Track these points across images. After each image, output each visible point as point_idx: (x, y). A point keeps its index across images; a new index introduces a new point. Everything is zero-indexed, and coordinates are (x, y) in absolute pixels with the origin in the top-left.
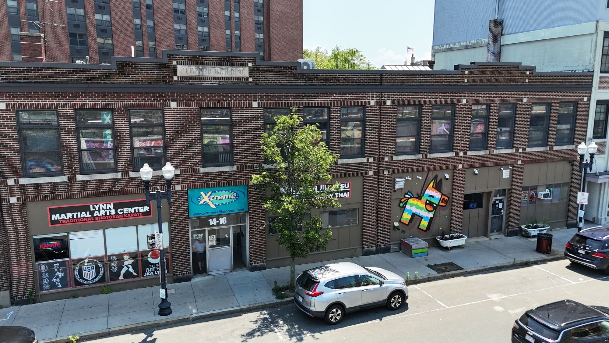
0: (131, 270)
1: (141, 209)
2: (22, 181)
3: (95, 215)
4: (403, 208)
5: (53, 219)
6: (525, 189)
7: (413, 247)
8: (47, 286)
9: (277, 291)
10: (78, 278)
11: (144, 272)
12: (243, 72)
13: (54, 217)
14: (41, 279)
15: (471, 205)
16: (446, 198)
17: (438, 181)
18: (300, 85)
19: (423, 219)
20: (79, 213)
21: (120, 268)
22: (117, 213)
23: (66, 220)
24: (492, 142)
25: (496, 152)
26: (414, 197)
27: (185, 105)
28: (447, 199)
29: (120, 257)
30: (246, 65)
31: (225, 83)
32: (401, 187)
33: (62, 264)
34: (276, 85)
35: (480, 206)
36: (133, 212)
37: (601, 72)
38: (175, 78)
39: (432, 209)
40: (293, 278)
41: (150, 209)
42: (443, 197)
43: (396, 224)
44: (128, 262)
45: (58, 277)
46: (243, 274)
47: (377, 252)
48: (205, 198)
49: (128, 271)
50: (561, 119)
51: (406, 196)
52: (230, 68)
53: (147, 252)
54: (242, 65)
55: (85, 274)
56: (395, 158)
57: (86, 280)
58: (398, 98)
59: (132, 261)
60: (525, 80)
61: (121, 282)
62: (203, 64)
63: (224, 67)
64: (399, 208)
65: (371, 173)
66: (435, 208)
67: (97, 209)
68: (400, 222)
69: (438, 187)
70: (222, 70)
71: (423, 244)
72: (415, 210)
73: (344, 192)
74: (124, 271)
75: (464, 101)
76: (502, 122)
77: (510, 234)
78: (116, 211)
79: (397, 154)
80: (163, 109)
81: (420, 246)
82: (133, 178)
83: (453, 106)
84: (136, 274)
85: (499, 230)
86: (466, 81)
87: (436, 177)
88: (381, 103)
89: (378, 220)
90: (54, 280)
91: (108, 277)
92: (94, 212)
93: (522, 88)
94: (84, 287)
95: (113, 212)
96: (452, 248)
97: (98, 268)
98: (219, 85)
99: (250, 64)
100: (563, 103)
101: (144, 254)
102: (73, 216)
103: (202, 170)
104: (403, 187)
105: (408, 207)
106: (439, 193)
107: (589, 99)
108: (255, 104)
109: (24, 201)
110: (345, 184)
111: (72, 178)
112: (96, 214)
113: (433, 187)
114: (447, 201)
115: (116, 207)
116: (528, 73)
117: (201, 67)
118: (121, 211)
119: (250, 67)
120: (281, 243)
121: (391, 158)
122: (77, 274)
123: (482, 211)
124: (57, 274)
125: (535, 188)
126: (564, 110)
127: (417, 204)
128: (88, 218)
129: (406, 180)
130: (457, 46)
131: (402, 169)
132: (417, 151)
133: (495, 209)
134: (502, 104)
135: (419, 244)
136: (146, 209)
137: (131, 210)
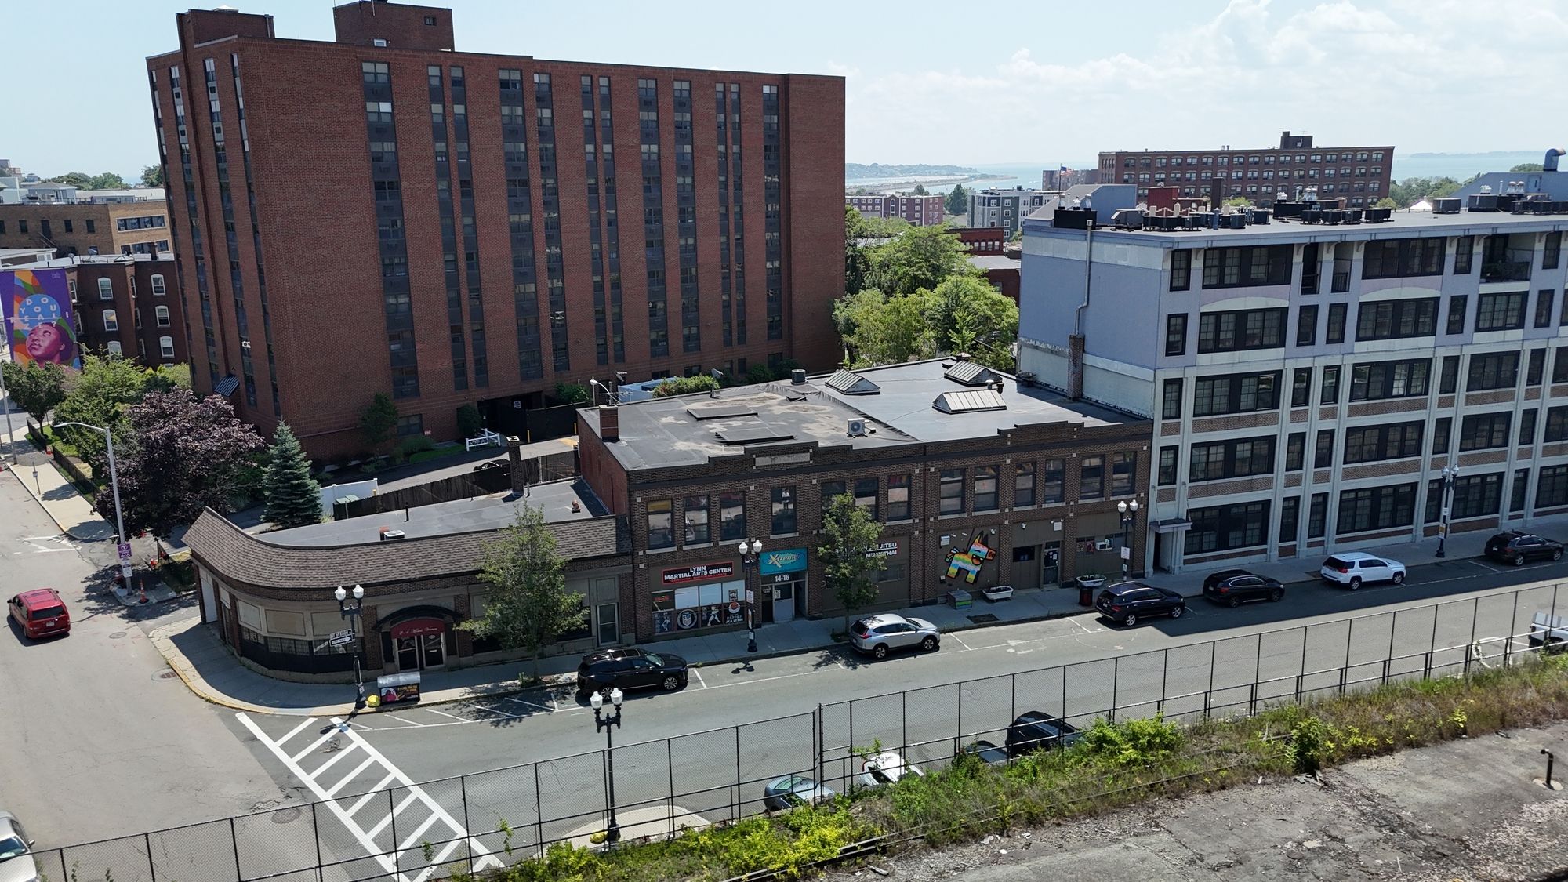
0: (716, 618)
2: (648, 552)
4: (950, 563)
7: (957, 599)
8: (658, 630)
9: (834, 636)
10: (679, 624)
12: (805, 457)
13: (666, 578)
14: (655, 624)
15: (1022, 558)
16: (993, 552)
17: (984, 536)
18: (852, 462)
19: (970, 573)
21: (709, 617)
24: (1039, 497)
25: (1044, 506)
26: (960, 553)
27: (761, 486)
28: (995, 553)
29: (709, 608)
30: (808, 451)
31: (790, 468)
32: (946, 544)
33: (669, 613)
34: (832, 464)
35: (1031, 557)
37: (1164, 418)
38: (754, 468)
39: (979, 563)
40: (847, 627)
42: (990, 551)
43: (943, 578)
44: (715, 611)
45: (666, 623)
46: (802, 623)
47: (925, 604)
48: (773, 559)
49: (714, 619)
50: (1118, 469)
51: (952, 551)
52: (795, 455)
53: (729, 604)
54: (804, 452)
55: (684, 621)
56: (940, 518)
57: (684, 625)
59: (717, 611)
60: (1073, 436)
63: (790, 455)
64: (946, 563)
65: (917, 533)
66: (982, 562)
68: (946, 576)
69: (984, 542)
70: (789, 458)
72: (961, 564)
73: (891, 550)
74: (711, 619)
75: (1008, 462)
76: (1051, 476)
77: (1066, 585)
79: (942, 514)
80: (744, 493)
81: (963, 599)
83: (997, 468)
84: (719, 622)
85: (1055, 581)
86: (1011, 443)
87: (982, 533)
89: (924, 575)
90: (663, 625)
93: (1073, 444)
94: (683, 631)
95: (706, 573)
96: (997, 600)
98: (787, 469)
99: (811, 451)
100: (1117, 453)
101: (726, 606)
103: (772, 537)
104: (949, 544)
105: (954, 562)
106: (985, 548)
109: (647, 566)
110: (893, 543)
111: (680, 549)
113: (979, 542)
114: (995, 555)
115: (708, 570)
116: (1075, 429)
119: (811, 453)
120: (838, 598)
121: (936, 518)
122: (678, 621)
123: (1033, 563)
124: (665, 621)
125: (1092, 539)
126: (1119, 459)
127: (963, 558)
130: (1043, 346)
131: (947, 528)
132: (962, 511)
133: (1048, 561)
134: (1049, 460)
135: (963, 597)
136: (729, 569)
137: (719, 571)
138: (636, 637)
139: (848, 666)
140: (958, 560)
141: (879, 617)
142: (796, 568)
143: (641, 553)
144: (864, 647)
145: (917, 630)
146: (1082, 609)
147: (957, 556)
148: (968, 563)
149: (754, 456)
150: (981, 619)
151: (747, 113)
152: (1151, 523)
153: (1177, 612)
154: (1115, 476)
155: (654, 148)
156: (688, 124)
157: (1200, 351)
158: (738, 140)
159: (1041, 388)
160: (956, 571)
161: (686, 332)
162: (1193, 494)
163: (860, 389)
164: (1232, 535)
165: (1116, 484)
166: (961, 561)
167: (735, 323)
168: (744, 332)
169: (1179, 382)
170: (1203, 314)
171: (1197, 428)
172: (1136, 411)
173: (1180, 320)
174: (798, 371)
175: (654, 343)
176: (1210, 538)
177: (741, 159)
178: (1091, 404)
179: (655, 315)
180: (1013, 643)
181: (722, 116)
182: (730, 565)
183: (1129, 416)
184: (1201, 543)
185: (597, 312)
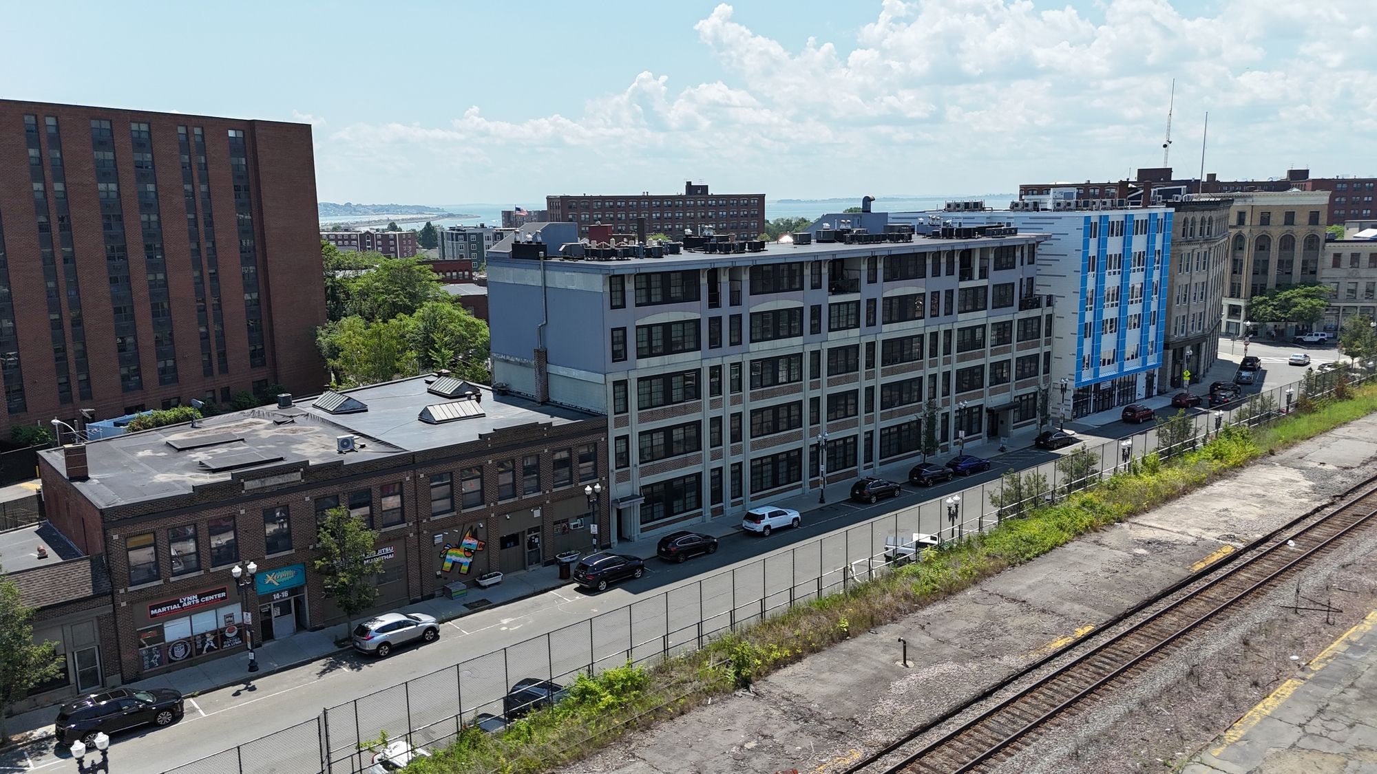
0: (212, 645)
1: (219, 596)
2: (130, 589)
3: (183, 606)
4: (444, 559)
5: (152, 614)
6: (556, 523)
7: (453, 591)
8: (147, 667)
9: (338, 643)
11: (223, 645)
12: (297, 477)
13: (153, 612)
14: (142, 662)
15: (508, 545)
17: (473, 531)
18: (344, 477)
19: (463, 565)
20: (171, 607)
21: (204, 644)
22: (200, 602)
23: (161, 613)
24: (519, 490)
25: (524, 497)
26: (452, 548)
27: (252, 510)
28: (484, 544)
29: (203, 636)
30: (299, 471)
31: (283, 488)
32: (440, 542)
33: (159, 647)
34: (324, 481)
35: (516, 543)
36: (213, 599)
37: (616, 413)
38: (243, 492)
39: (470, 555)
40: (350, 633)
41: (226, 595)
42: (480, 543)
43: (439, 573)
45: (155, 658)
46: (304, 635)
47: (423, 599)
48: (270, 578)
49: (209, 646)
50: (583, 459)
51: (446, 548)
52: (286, 476)
53: (225, 628)
54: (295, 472)
55: (177, 653)
56: (432, 519)
57: (177, 658)
58: (429, 470)
59: (213, 637)
60: (543, 435)
62: (264, 477)
63: (281, 476)
64: (440, 559)
65: (411, 535)
66: (473, 554)
67: (185, 601)
68: (442, 570)
69: (474, 536)
70: (279, 479)
71: (463, 586)
72: (454, 558)
73: (388, 554)
74: (206, 646)
75: (490, 462)
76: (528, 471)
77: (547, 564)
78: (200, 600)
79: (434, 515)
80: (234, 517)
81: (458, 589)
82: (212, 573)
83: (481, 468)
84: (216, 648)
85: (538, 561)
86: (491, 445)
87: (471, 528)
88: (415, 478)
89: (421, 573)
90: (153, 661)
91: (194, 653)
93: (543, 441)
94: (175, 663)
95: (198, 601)
96: (489, 586)
97: (186, 646)
98: (278, 490)
99: (302, 470)
100: (581, 445)
101: (222, 631)
102: (167, 609)
103: (267, 557)
104: (442, 541)
105: (448, 557)
106: (475, 541)
107: (607, 438)
108: (307, 499)
109: (130, 603)
110: (390, 548)
111: (167, 581)
112: (185, 605)
113: (469, 536)
114: (484, 546)
115: (199, 598)
116: (545, 429)
117: (263, 480)
118: (203, 600)
119: (302, 472)
120: (339, 606)
121: (428, 520)
122: (170, 653)
123: (519, 547)
124: (155, 656)
125: (566, 521)
126: (584, 450)
127: (456, 553)
128: (178, 609)
129: (444, 535)
130: (512, 360)
131: (440, 527)
132: (452, 510)
133: (531, 545)
134: (525, 457)
135: (458, 587)
136: (223, 594)
137: (212, 597)
138: (122, 678)
139: (353, 669)
140: (451, 555)
141: (380, 618)
142: (295, 583)
143: (122, 591)
144: (367, 649)
145: (417, 624)
146: (563, 582)
147: (450, 551)
148: (460, 556)
149: (242, 480)
150: (476, 605)
151: (213, 155)
152: (613, 501)
153: (638, 573)
154: (581, 465)
155: (113, 187)
156: (150, 163)
157: (639, 357)
158: (206, 180)
159: (514, 396)
160: (450, 565)
161: (161, 365)
162: (643, 473)
163: (348, 408)
164: (675, 503)
165: (582, 472)
166: (454, 555)
167: (214, 354)
168: (225, 361)
169: (624, 383)
170: (638, 327)
171: (642, 419)
172: (593, 409)
173: (621, 333)
174: (284, 395)
175: (124, 378)
176: (659, 508)
177: (209, 196)
178: (557, 407)
179: (124, 350)
180: (505, 621)
181: (187, 157)
182: (223, 590)
183: (587, 414)
184: (653, 513)
185: (56, 351)
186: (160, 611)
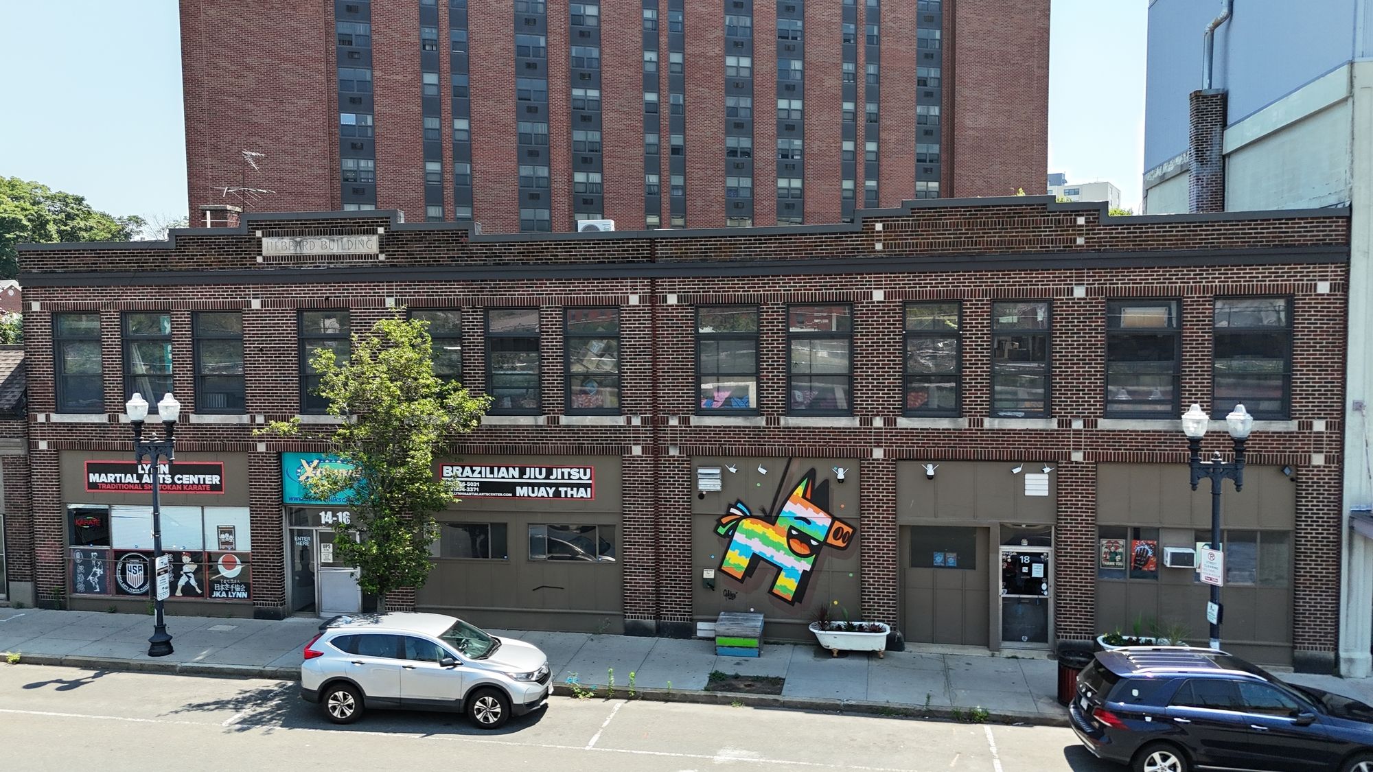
0: (193, 582)
1: (209, 479)
2: (55, 418)
3: (143, 482)
4: (728, 539)
5: (91, 481)
6: (1108, 532)
7: (719, 629)
8: (81, 587)
10: (120, 581)
11: (211, 589)
12: (368, 245)
13: (94, 478)
14: (75, 574)
15: (939, 559)
16: (846, 529)
17: (817, 484)
18: (475, 265)
19: (783, 573)
20: (123, 475)
22: (173, 482)
23: (107, 483)
24: (974, 397)
25: (988, 423)
26: (751, 516)
27: (274, 304)
28: (850, 531)
29: (178, 557)
31: (338, 266)
32: (712, 489)
33: (101, 554)
34: (429, 265)
36: (196, 482)
38: (259, 259)
39: (808, 552)
41: (220, 481)
42: (837, 524)
43: (709, 574)
44: (189, 567)
45: (95, 574)
47: (660, 631)
48: (308, 470)
49: (188, 583)
50: (1233, 345)
51: (732, 510)
53: (219, 555)
54: (366, 232)
55: (129, 575)
57: (130, 587)
58: (695, 289)
59: (193, 566)
60: (1075, 239)
61: (178, 599)
62: (302, 234)
63: (336, 237)
64: (716, 537)
65: (637, 450)
66: (815, 551)
67: (147, 472)
69: (820, 497)
70: (332, 243)
71: (755, 627)
73: (578, 486)
74: (183, 582)
75: (878, 295)
78: (173, 478)
79: (701, 411)
80: (241, 312)
81: (736, 630)
82: (194, 424)
83: (847, 310)
84: (199, 591)
86: (879, 246)
87: (811, 475)
88: (653, 301)
89: (658, 559)
90: (90, 578)
92: (142, 475)
94: (127, 597)
95: (169, 479)
97: (146, 570)
98: (329, 268)
99: (381, 230)
100: (1227, 296)
101: (211, 557)
102: (115, 479)
103: (300, 419)
104: (719, 488)
105: (738, 537)
106: (822, 514)
107: (1342, 287)
108: (390, 302)
109: (55, 448)
110: (582, 470)
113: (804, 496)
115: (173, 471)
116: (1081, 221)
117: (298, 239)
118: (179, 479)
119: (380, 235)
121: (684, 421)
122: (118, 574)
123: (972, 575)
124: (94, 570)
127: (764, 533)
128: (135, 484)
129: (726, 473)
131: (716, 448)
132: (757, 411)
134: (999, 300)
135: (740, 626)
136: (215, 479)
137: (193, 479)
138: (36, 594)
143: (41, 417)
149: (259, 234)
150: (743, 685)
151: (890, 24)
152: (1355, 513)
156: (799, 34)
177: (878, 82)
181: (852, 26)
186: (103, 478)
